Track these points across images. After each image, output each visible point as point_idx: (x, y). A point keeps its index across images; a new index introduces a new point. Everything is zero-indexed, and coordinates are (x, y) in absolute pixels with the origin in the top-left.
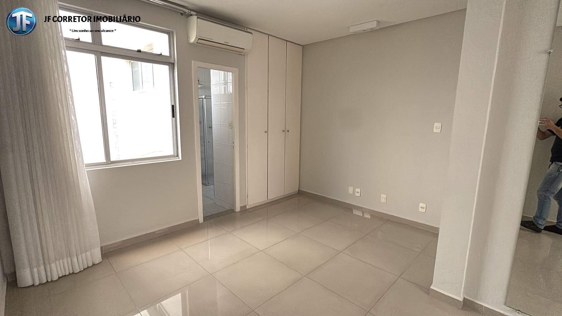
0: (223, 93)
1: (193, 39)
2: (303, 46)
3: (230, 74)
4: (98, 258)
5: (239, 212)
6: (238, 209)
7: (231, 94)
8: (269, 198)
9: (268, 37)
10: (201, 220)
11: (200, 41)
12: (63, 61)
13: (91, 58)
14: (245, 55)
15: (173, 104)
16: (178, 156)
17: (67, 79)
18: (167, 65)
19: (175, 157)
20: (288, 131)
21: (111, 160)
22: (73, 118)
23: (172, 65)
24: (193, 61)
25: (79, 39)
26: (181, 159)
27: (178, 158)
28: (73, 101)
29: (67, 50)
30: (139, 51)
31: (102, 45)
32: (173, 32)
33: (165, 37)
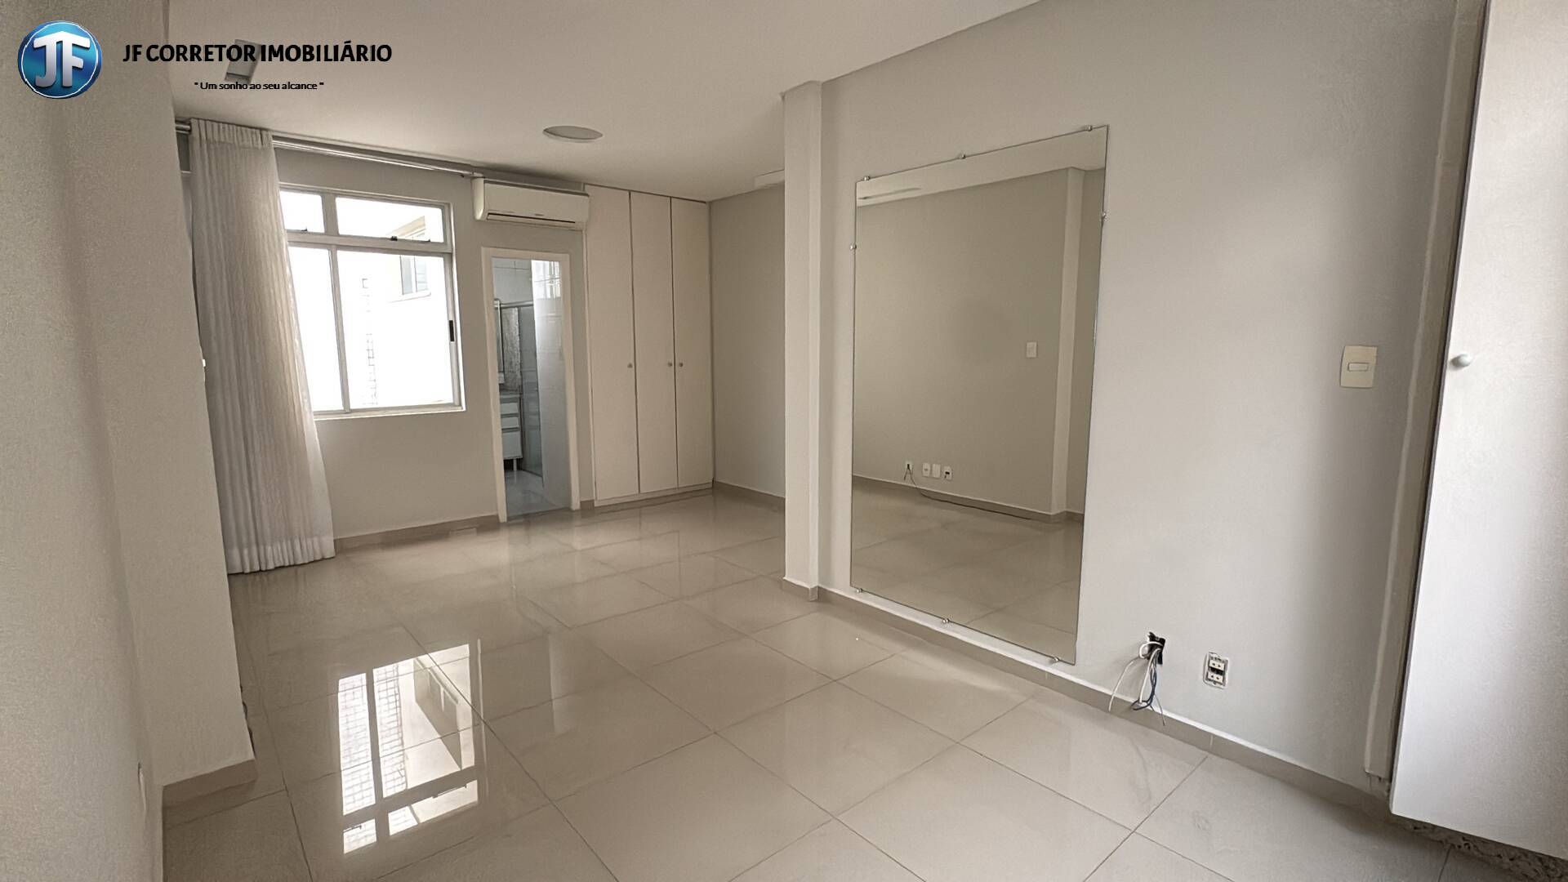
0: (549, 296)
1: (479, 215)
2: (711, 203)
3: (557, 264)
4: (330, 551)
5: (577, 511)
6: (576, 504)
7: (557, 298)
8: (642, 491)
9: (630, 195)
10: (503, 518)
11: (491, 217)
12: (283, 262)
13: (324, 254)
14: (582, 231)
15: (451, 319)
16: (460, 405)
17: (290, 287)
18: (440, 256)
19: (455, 406)
20: (681, 365)
21: (352, 407)
22: (297, 342)
23: (448, 256)
24: (483, 249)
25: (306, 230)
26: (464, 409)
27: (460, 408)
28: (297, 318)
29: (291, 245)
30: (394, 239)
31: (339, 235)
32: (449, 205)
33: (438, 212)
